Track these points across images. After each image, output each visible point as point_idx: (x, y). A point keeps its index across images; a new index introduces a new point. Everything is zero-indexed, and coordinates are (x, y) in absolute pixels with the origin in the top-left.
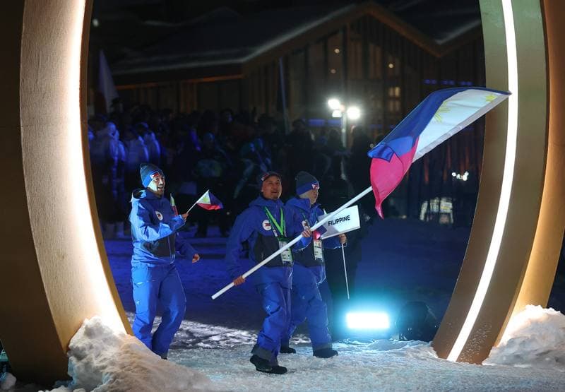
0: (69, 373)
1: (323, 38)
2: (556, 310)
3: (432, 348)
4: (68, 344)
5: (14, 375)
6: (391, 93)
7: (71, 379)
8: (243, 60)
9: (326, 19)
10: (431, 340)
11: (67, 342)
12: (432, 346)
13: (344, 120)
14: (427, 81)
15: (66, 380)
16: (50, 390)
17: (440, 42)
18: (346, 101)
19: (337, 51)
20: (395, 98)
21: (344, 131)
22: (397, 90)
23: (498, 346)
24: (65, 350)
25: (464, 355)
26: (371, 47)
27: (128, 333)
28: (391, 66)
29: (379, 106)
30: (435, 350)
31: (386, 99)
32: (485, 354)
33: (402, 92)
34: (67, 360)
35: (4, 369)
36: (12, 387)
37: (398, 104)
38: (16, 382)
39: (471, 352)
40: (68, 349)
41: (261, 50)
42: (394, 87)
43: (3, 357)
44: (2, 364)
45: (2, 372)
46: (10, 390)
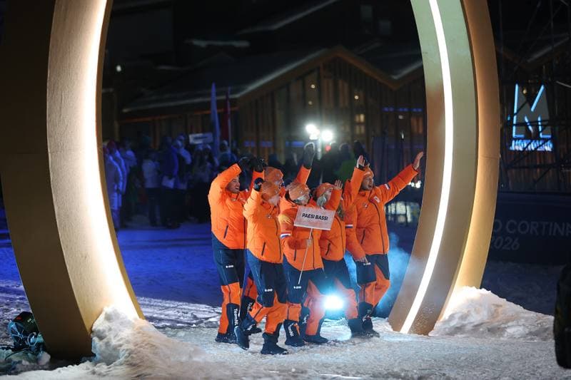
0: (93, 351)
1: (301, 76)
2: (488, 290)
3: (388, 323)
4: (92, 327)
5: (49, 353)
6: (357, 119)
7: (94, 355)
8: (237, 96)
9: (303, 61)
10: (388, 317)
11: (90, 326)
12: (388, 321)
13: (319, 143)
14: (386, 109)
15: (90, 356)
16: (78, 365)
17: (395, 77)
18: (321, 127)
19: (313, 86)
20: (360, 123)
21: (319, 150)
22: (362, 117)
23: (441, 320)
24: (89, 332)
25: (414, 328)
26: (340, 83)
27: (140, 318)
28: (356, 97)
29: (348, 129)
30: (390, 324)
31: (353, 124)
32: (431, 327)
33: (366, 118)
34: (90, 340)
35: (41, 349)
37: (363, 128)
38: (51, 359)
39: (419, 326)
40: (92, 332)
41: (252, 87)
42: (359, 114)
43: (40, 339)
44: (39, 344)
45: (38, 350)
46: (46, 365)
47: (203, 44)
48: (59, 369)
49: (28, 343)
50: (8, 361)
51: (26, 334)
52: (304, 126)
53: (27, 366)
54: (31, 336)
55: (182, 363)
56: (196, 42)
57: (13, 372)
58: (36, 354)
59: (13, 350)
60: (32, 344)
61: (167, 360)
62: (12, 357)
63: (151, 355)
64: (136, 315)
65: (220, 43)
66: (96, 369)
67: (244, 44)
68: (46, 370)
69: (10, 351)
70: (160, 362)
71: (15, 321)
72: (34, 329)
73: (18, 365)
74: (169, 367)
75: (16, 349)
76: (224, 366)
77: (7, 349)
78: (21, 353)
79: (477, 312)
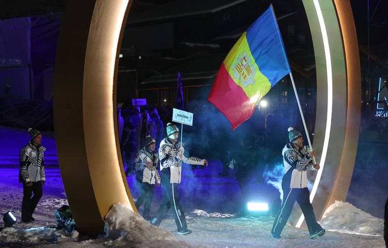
0: (105, 231)
2: (350, 203)
5: (78, 231)
6: (283, 94)
7: (105, 234)
8: (210, 77)
11: (104, 216)
15: (103, 234)
17: (307, 70)
20: (285, 97)
22: (286, 93)
24: (103, 219)
25: (304, 225)
28: (283, 81)
29: (277, 100)
31: (281, 97)
33: (288, 94)
34: (103, 224)
35: (74, 229)
36: (77, 237)
37: (286, 99)
38: (79, 235)
40: (105, 219)
42: (284, 91)
43: (73, 222)
44: (72, 225)
45: (72, 229)
46: (76, 239)
47: (191, 45)
48: (83, 241)
49: (66, 225)
50: (53, 235)
51: (65, 219)
53: (64, 239)
54: (68, 220)
55: (158, 241)
56: (187, 44)
57: (55, 242)
58: (70, 231)
59: (56, 228)
60: (68, 225)
61: (150, 239)
62: (55, 233)
63: (139, 235)
65: (202, 45)
66: (106, 243)
67: (217, 46)
68: (75, 241)
69: (55, 229)
70: (144, 239)
71: (59, 210)
72: (70, 216)
73: (58, 238)
74: (151, 243)
75: (59, 228)
76: (184, 244)
77: (53, 227)
78: (61, 231)
79: (343, 217)
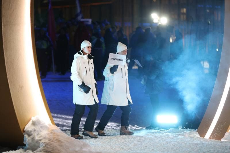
0: (24, 142)
4: (24, 129)
6: (182, 11)
7: (25, 145)
10: (197, 128)
11: (23, 128)
12: (197, 131)
14: (199, 6)
15: (23, 146)
16: (15, 150)
18: (160, 15)
20: (184, 14)
22: (185, 10)
23: (229, 132)
24: (22, 132)
25: (213, 136)
27: (52, 124)
29: (176, 17)
30: (199, 133)
31: (179, 15)
32: (222, 136)
33: (187, 11)
34: (23, 136)
37: (185, 16)
39: (216, 134)
40: (24, 131)
42: (183, 8)
52: (151, 15)
64: (50, 122)
